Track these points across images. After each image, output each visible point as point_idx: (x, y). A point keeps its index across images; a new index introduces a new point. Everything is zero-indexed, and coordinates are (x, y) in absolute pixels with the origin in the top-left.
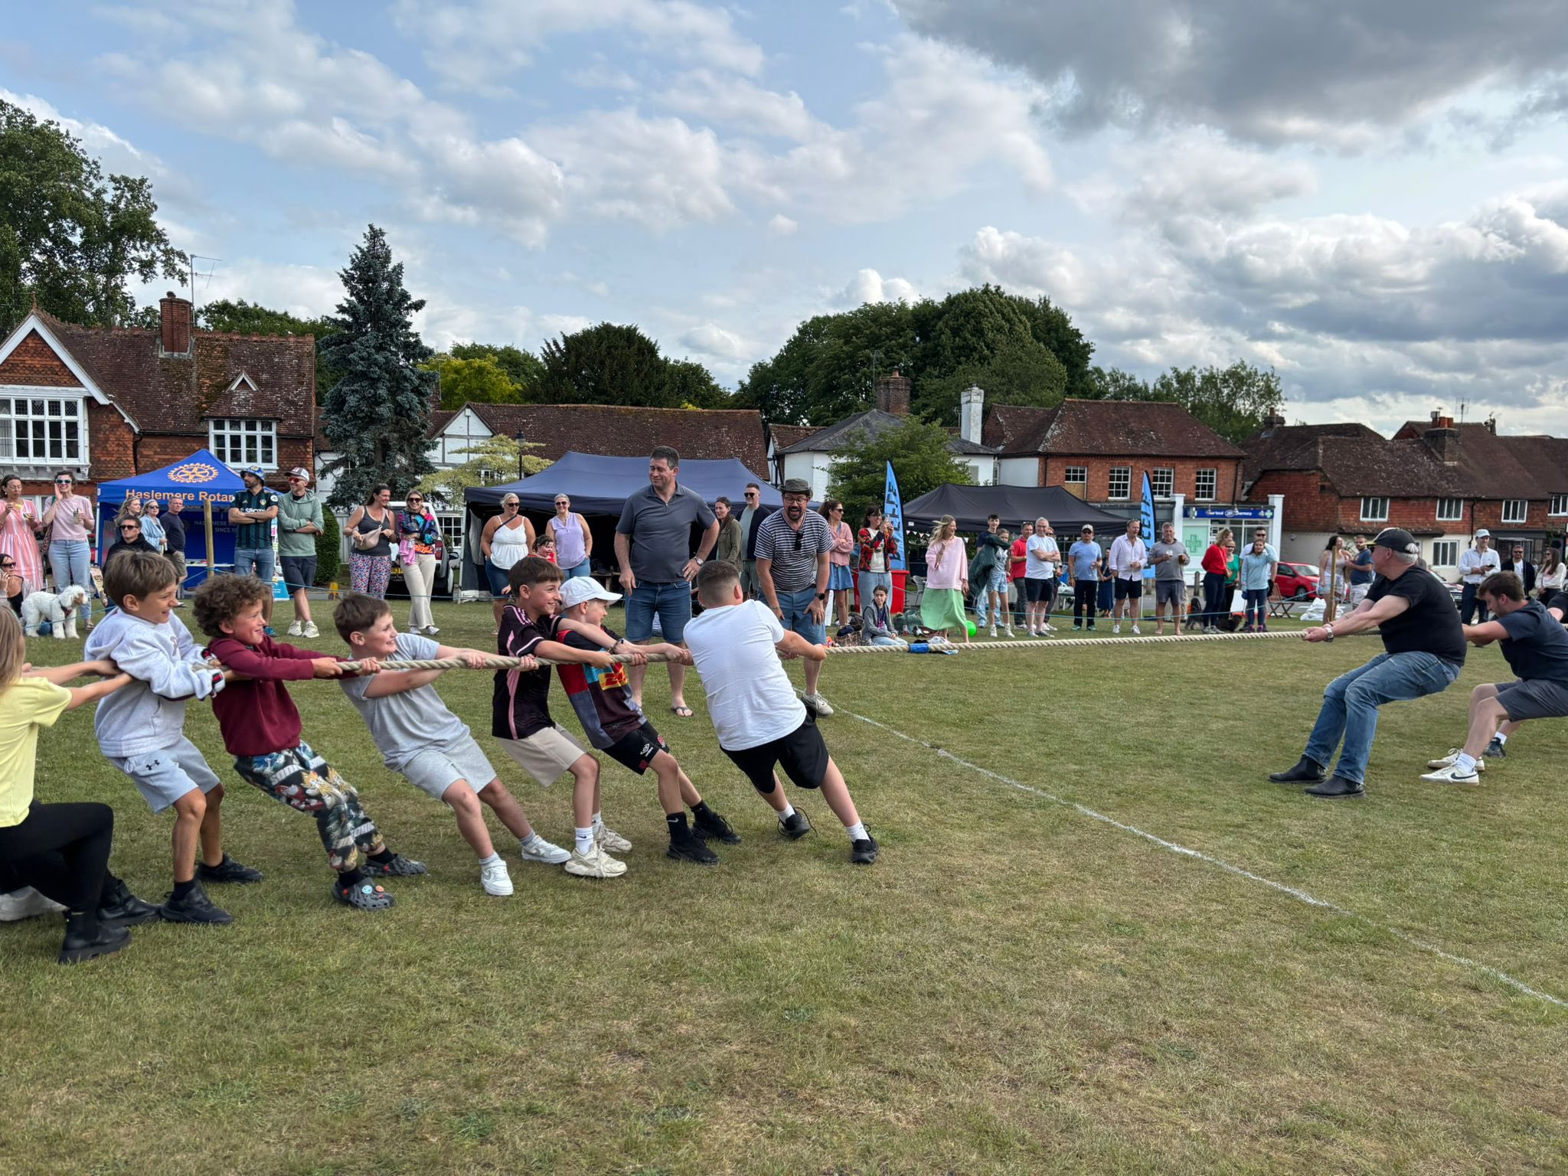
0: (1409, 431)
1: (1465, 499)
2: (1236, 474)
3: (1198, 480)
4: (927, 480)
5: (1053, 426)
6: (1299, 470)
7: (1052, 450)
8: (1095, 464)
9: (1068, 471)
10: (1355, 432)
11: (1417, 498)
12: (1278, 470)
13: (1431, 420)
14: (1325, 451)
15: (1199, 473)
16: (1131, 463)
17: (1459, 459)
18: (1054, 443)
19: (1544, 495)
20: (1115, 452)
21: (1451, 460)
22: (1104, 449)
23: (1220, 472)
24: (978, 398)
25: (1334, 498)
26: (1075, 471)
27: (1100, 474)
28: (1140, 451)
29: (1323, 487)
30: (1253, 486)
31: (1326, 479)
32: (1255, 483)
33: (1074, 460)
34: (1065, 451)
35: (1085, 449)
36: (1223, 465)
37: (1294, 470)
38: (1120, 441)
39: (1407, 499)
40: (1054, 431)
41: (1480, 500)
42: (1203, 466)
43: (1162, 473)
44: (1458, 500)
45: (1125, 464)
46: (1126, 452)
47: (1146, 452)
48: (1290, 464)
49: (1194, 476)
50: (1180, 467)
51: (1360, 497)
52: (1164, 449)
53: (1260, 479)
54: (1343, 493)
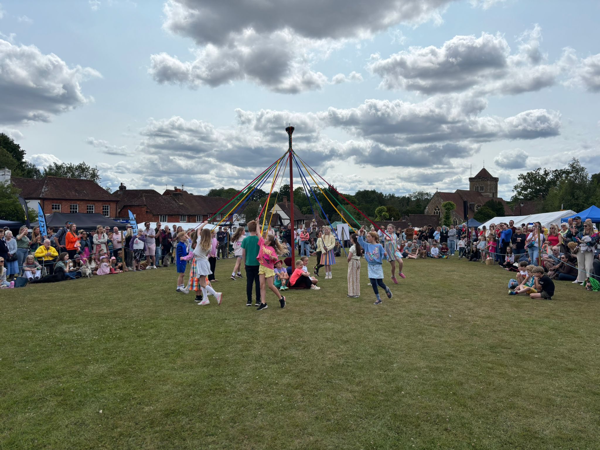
0: (167, 192)
1: (187, 215)
2: (117, 207)
3: (103, 209)
4: (16, 210)
5: (44, 187)
6: (138, 206)
7: (46, 197)
8: (64, 203)
9: (53, 206)
10: (153, 192)
11: (175, 215)
12: (130, 206)
13: (174, 189)
14: (146, 199)
15: (103, 207)
16: (78, 203)
17: (183, 203)
18: (46, 194)
19: (206, 214)
20: (72, 198)
21: (181, 203)
22: (67, 197)
23: (111, 206)
24: (9, 173)
25: (151, 215)
26: (56, 206)
27: (66, 207)
28: (81, 198)
29: (147, 212)
30: (120, 211)
31: (148, 208)
32: (121, 210)
33: (56, 201)
34: (51, 197)
35: (60, 197)
36: (112, 204)
37: (136, 206)
38: (73, 194)
39: (172, 215)
40: (44, 189)
41: (191, 215)
42: (105, 204)
43: (90, 206)
44: (185, 216)
45: (76, 203)
46: (76, 198)
47: (84, 198)
48: (133, 203)
49: (102, 208)
50: (97, 204)
51: (159, 215)
52: (90, 197)
53: (123, 209)
54: (154, 214)
